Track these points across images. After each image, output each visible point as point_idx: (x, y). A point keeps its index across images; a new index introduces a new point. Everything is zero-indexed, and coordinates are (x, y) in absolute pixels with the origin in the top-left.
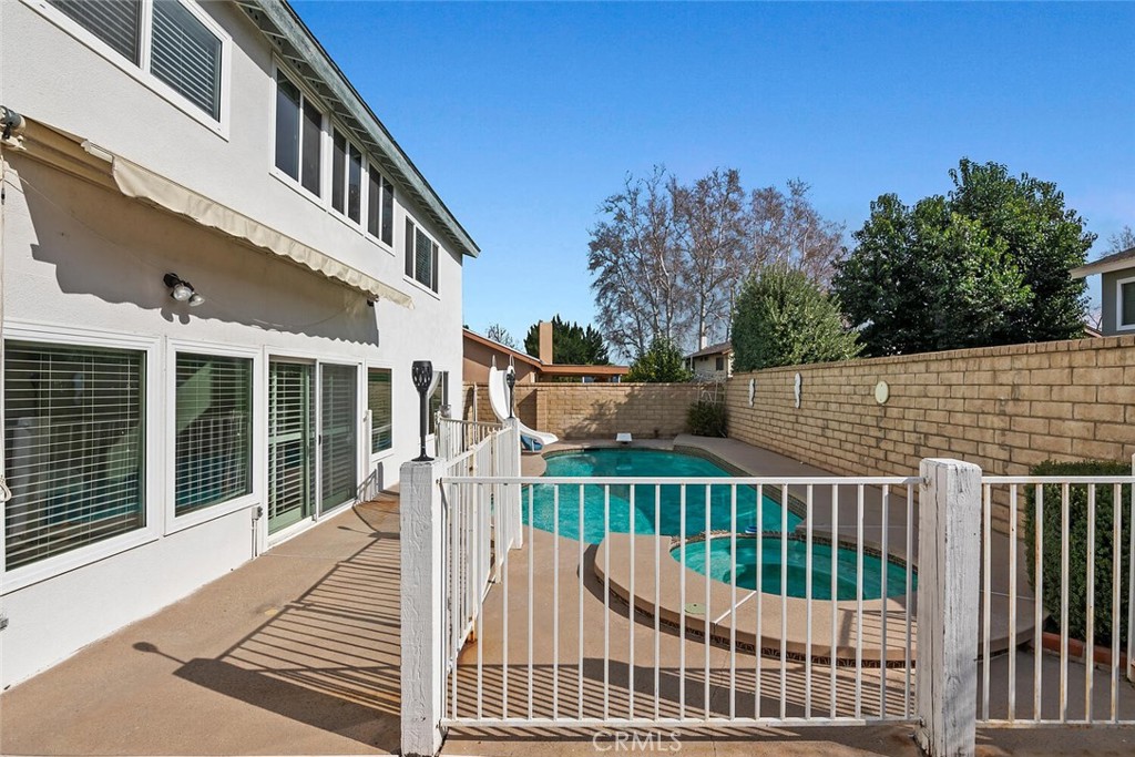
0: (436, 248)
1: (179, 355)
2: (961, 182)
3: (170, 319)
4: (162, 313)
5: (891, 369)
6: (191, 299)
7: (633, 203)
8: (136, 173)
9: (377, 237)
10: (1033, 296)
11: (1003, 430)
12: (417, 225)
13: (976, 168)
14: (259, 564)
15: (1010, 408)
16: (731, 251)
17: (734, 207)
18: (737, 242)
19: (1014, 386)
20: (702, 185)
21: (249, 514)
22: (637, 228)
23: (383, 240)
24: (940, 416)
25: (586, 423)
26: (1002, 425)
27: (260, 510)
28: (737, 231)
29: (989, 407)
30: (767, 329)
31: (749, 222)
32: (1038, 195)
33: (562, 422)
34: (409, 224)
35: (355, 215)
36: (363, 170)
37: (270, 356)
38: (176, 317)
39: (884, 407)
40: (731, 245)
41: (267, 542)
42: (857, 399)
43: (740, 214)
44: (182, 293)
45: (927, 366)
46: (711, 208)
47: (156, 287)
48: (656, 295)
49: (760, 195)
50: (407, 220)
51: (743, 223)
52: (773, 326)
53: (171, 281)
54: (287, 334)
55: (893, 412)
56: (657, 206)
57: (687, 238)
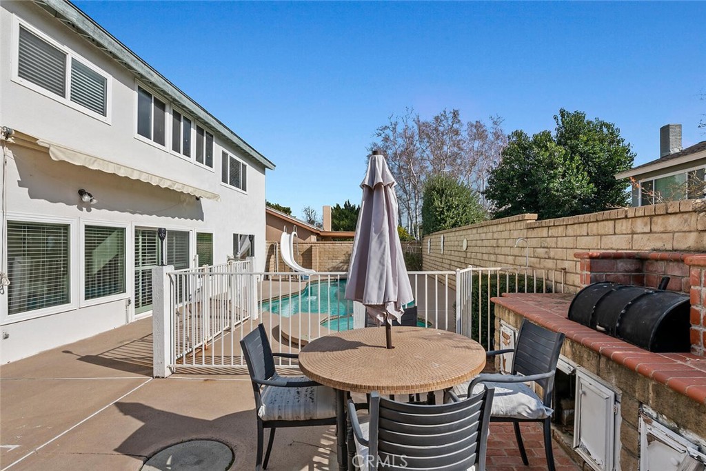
0: (244, 166)
1: (87, 227)
2: (560, 123)
3: (82, 210)
4: (78, 207)
5: (468, 232)
6: (91, 200)
7: (394, 130)
8: (61, 151)
9: (203, 163)
10: (596, 190)
12: (230, 154)
13: (569, 114)
14: (129, 327)
16: (454, 160)
17: (457, 133)
18: (458, 154)
19: (497, 240)
20: (437, 119)
21: (124, 303)
22: (397, 147)
23: (206, 164)
25: (341, 265)
27: (129, 301)
28: (459, 148)
31: (465, 142)
32: (605, 130)
33: (327, 264)
34: (224, 155)
35: (187, 153)
36: (192, 129)
37: (136, 227)
38: (84, 209)
39: (466, 252)
40: (455, 156)
41: (134, 317)
42: (459, 248)
43: (460, 137)
44: (86, 198)
45: (477, 231)
46: (442, 134)
47: (74, 196)
48: (409, 188)
49: (472, 125)
50: (223, 152)
51: (462, 142)
52: (436, 208)
53: (82, 193)
54: (145, 216)
55: (469, 255)
56: (409, 133)
57: (427, 152)
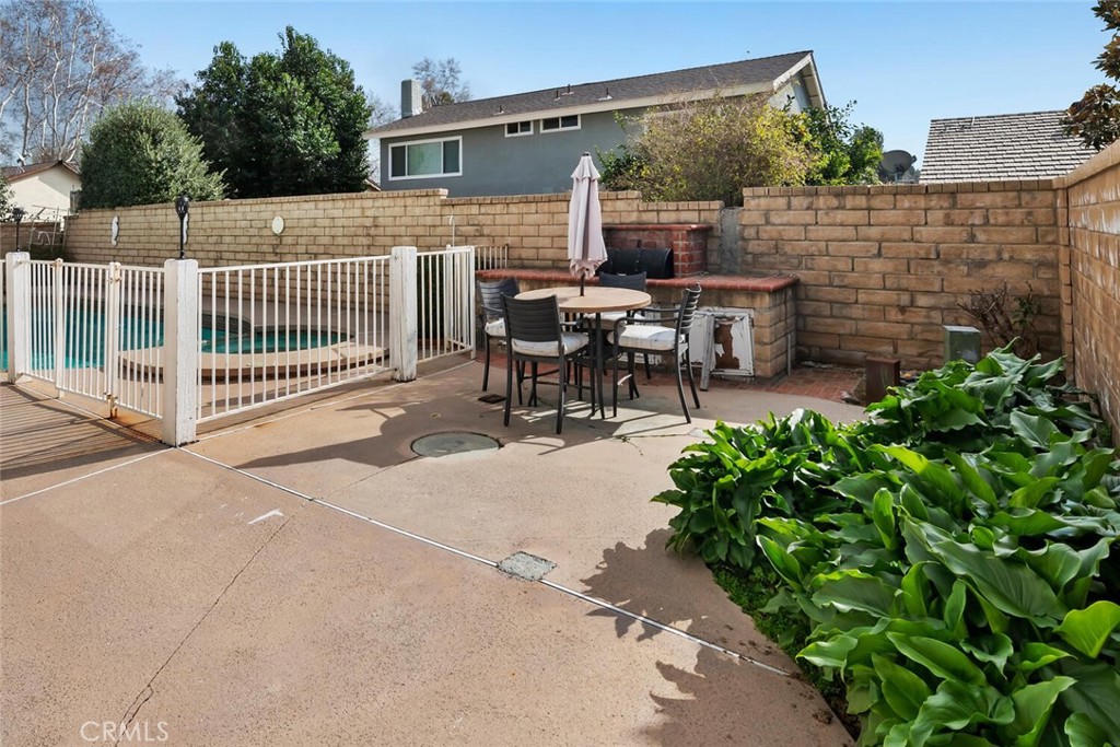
2: (287, 45)
5: (286, 206)
10: (340, 150)
11: (369, 246)
13: (298, 37)
15: (372, 232)
19: (375, 218)
24: (326, 240)
26: (368, 242)
29: (360, 231)
30: (142, 164)
32: (339, 69)
39: (280, 237)
42: (253, 232)
45: (316, 206)
52: (148, 162)
55: (289, 240)
